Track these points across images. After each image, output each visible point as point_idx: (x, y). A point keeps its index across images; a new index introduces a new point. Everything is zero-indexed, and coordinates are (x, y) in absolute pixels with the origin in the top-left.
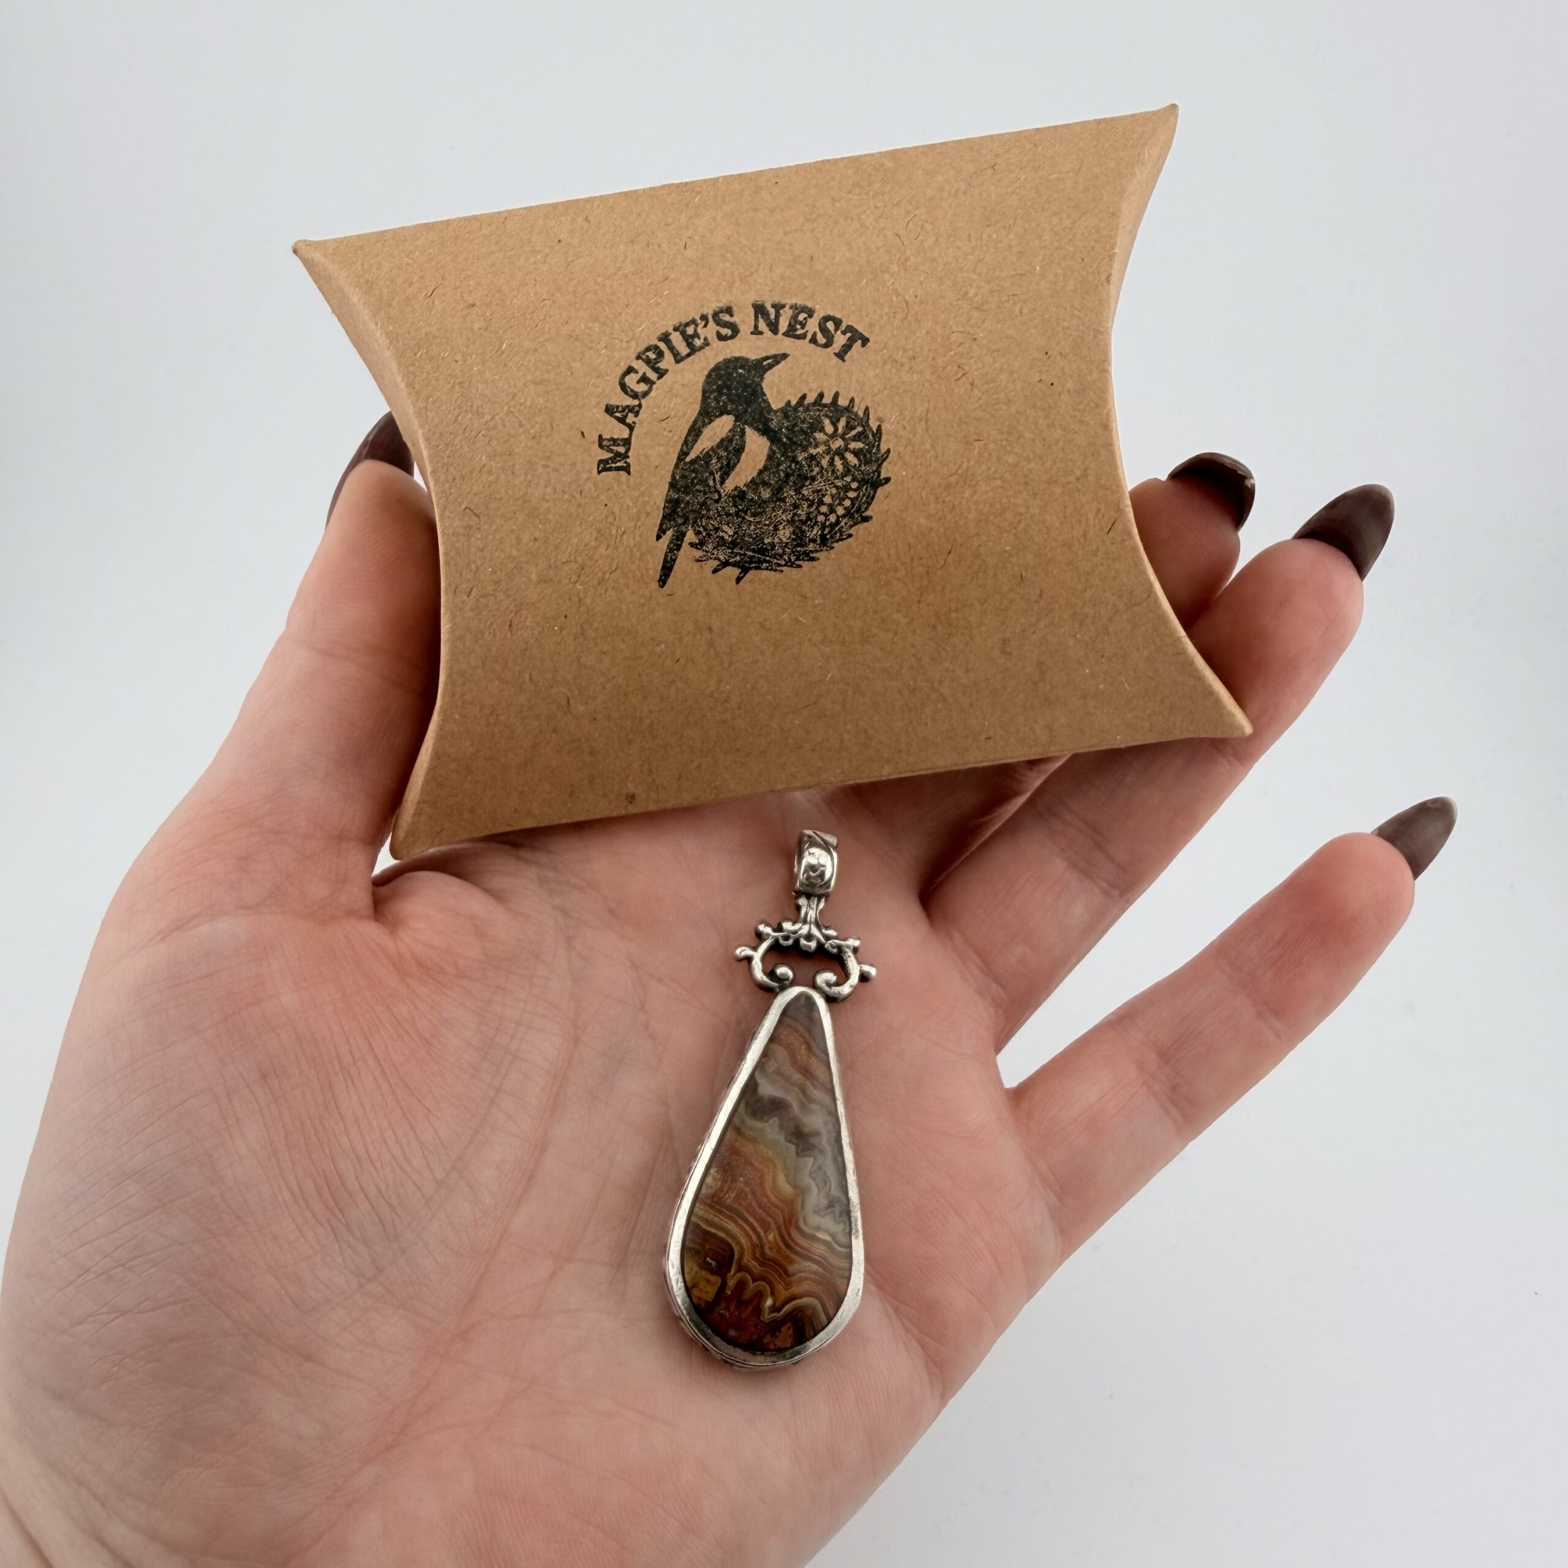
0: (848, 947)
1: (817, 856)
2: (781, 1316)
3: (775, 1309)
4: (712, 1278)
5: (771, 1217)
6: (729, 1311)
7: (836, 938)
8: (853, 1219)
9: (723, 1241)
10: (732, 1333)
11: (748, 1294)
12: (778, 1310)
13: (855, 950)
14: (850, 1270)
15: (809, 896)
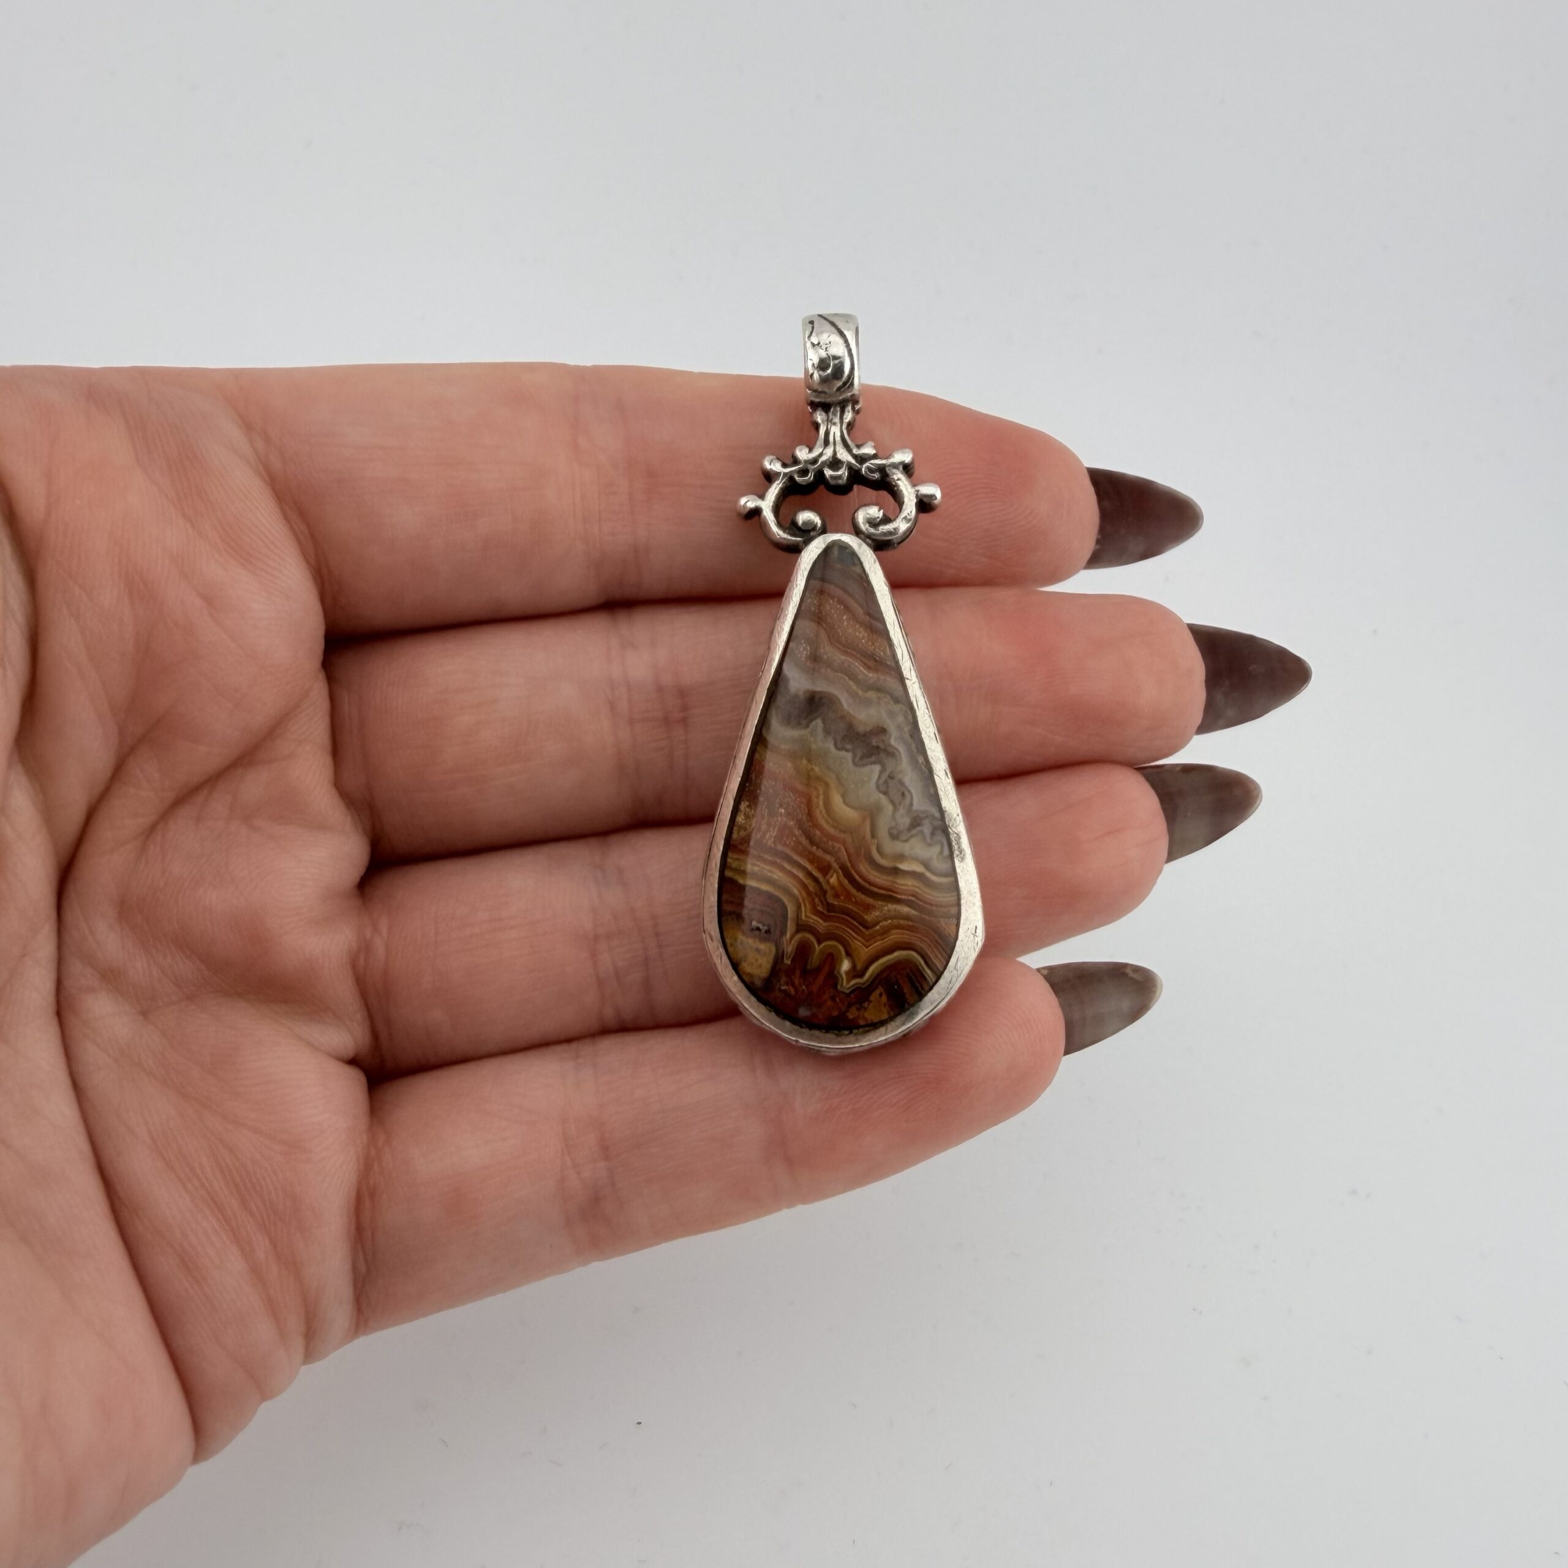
0: (895, 466)
1: (824, 347)
2: (867, 981)
3: (855, 973)
4: (762, 947)
5: (829, 853)
6: (793, 985)
7: (875, 456)
8: (953, 837)
9: (770, 896)
10: (803, 1012)
11: (815, 960)
12: (861, 974)
13: (907, 469)
14: (959, 905)
15: (826, 407)
